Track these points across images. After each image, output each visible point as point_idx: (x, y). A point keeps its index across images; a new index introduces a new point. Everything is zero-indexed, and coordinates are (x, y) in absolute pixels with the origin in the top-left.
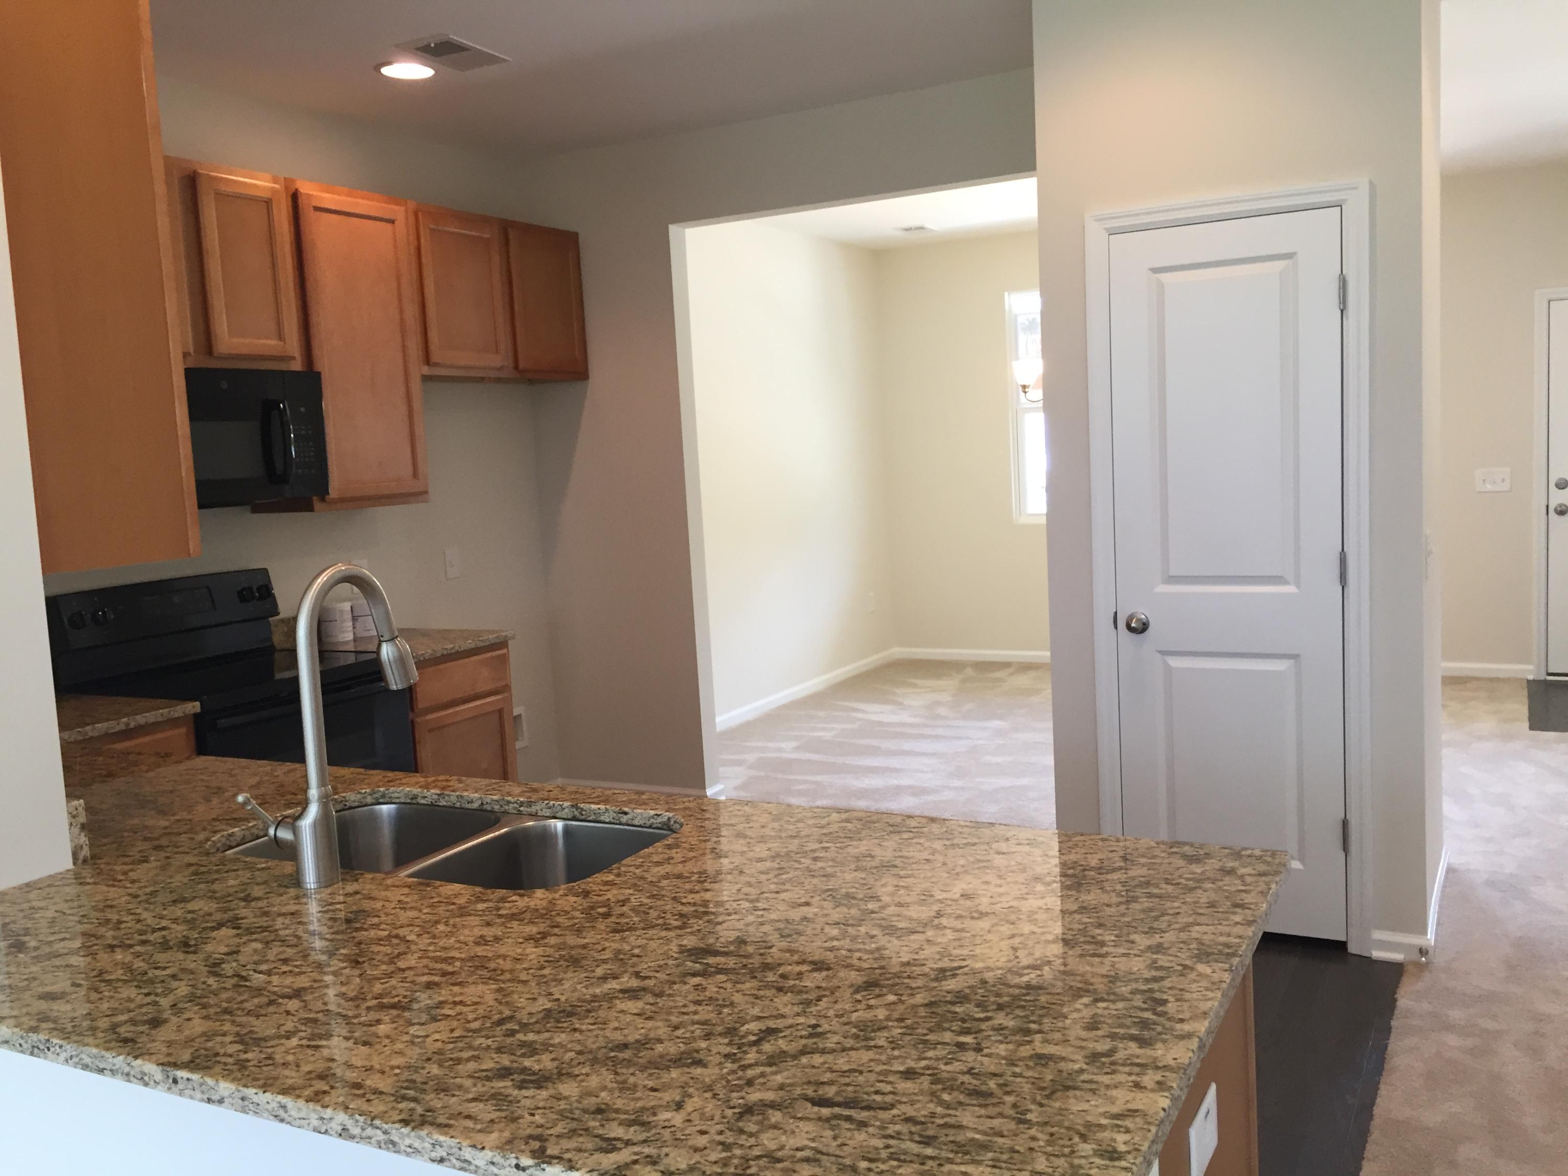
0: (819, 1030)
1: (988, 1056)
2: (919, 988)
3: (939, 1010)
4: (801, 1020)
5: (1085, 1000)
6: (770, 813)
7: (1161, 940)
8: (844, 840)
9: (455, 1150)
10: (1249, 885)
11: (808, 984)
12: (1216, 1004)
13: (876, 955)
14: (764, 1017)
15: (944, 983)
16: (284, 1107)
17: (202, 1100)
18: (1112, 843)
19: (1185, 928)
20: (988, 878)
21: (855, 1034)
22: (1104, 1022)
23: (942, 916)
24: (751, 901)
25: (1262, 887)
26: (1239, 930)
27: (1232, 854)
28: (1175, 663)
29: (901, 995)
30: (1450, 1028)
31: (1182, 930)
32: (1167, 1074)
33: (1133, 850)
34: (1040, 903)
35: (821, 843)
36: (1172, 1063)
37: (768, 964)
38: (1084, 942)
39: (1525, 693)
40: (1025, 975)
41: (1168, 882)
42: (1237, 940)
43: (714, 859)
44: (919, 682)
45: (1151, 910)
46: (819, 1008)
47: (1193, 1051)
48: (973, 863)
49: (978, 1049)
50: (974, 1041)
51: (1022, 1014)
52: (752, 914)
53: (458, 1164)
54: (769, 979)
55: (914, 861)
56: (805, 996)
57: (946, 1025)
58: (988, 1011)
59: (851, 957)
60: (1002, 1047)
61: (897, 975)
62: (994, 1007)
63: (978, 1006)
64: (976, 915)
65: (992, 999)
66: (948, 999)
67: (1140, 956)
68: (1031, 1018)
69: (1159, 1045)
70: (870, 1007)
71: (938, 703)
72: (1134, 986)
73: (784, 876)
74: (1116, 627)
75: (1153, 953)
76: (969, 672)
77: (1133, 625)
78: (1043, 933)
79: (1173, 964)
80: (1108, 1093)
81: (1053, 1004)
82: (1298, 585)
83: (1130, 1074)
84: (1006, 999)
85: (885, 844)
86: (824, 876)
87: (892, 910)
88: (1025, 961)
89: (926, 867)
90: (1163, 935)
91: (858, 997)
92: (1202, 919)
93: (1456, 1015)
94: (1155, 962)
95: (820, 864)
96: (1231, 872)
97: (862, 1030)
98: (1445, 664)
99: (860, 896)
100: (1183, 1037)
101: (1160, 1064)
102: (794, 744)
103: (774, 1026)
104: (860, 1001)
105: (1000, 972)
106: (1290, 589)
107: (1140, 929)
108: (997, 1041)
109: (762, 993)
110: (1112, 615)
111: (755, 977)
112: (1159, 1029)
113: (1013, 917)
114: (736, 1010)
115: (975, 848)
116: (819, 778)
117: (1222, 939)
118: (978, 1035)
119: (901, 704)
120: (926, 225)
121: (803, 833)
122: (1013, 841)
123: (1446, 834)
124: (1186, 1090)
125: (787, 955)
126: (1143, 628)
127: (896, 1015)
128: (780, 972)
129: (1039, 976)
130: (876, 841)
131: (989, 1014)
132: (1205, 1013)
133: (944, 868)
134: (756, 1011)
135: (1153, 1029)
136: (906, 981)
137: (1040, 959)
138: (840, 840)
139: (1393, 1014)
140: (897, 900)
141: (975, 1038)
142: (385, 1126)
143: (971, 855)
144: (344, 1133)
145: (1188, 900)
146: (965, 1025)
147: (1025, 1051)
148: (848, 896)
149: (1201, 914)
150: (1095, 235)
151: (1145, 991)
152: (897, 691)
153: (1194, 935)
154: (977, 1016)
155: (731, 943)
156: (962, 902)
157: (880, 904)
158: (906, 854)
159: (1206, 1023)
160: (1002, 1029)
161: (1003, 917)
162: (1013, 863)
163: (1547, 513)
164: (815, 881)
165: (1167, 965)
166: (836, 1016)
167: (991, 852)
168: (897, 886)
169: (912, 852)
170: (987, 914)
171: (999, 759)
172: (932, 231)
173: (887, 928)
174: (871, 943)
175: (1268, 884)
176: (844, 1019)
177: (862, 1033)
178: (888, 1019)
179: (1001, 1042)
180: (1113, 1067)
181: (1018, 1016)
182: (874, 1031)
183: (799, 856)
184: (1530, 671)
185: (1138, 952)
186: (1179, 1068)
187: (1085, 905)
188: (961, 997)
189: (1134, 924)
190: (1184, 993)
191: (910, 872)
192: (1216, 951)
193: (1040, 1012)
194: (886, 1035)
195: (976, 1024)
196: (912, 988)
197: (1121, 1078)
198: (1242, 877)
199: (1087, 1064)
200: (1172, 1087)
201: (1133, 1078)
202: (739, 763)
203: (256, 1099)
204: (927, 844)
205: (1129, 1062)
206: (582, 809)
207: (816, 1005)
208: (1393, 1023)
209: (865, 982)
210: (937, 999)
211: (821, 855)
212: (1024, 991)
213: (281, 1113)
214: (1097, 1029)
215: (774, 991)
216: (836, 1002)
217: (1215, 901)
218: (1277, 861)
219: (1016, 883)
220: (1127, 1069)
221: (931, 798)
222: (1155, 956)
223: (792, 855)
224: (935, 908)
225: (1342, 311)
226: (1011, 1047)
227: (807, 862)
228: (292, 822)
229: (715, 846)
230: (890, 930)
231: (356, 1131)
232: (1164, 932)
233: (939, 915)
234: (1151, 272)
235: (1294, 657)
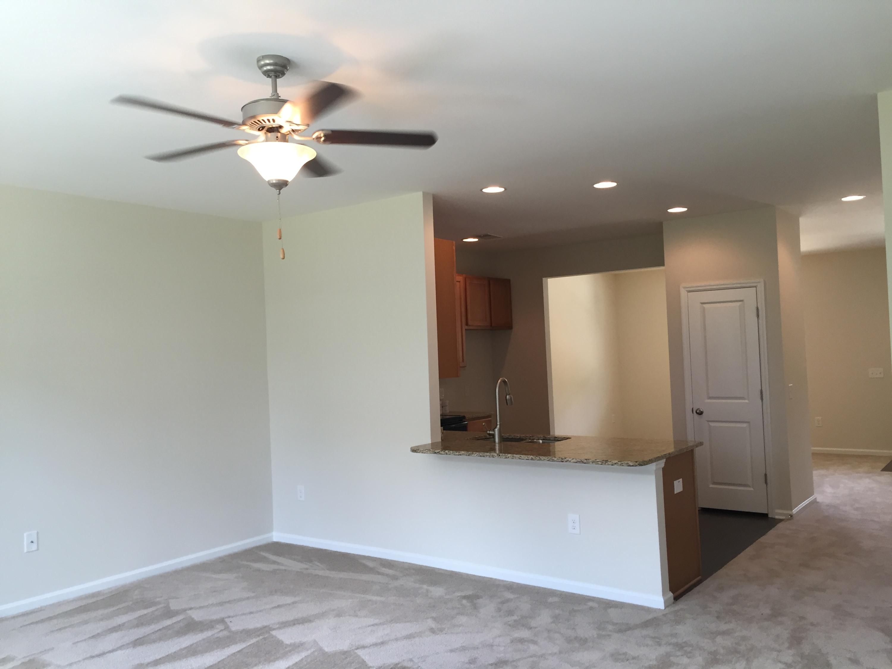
9: (551, 458)
16: (521, 456)
17: (505, 458)
28: (712, 424)
53: (552, 460)
74: (693, 413)
77: (698, 412)
82: (749, 400)
93: (793, 527)
106: (747, 401)
110: (692, 409)
126: (701, 413)
142: (539, 457)
144: (532, 459)
150: (683, 292)
203: (516, 456)
206: (546, 437)
213: (520, 457)
225: (758, 318)
228: (494, 430)
231: (534, 458)
234: (700, 304)
235: (749, 422)
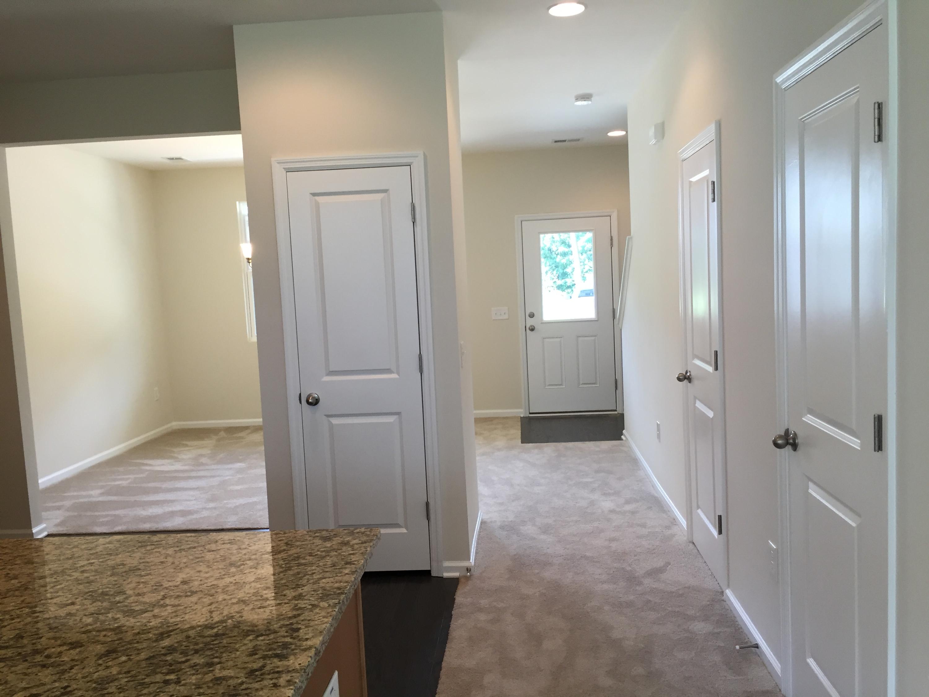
0: (69, 689)
1: (184, 685)
2: (144, 648)
3: (155, 661)
4: (57, 684)
5: (251, 637)
6: (54, 544)
7: (301, 591)
8: (106, 556)
10: (356, 550)
11: (66, 659)
12: (328, 625)
13: (117, 631)
14: (28, 688)
15: (161, 642)
18: (281, 535)
19: (316, 582)
20: (199, 569)
21: (95, 687)
22: (261, 649)
23: (166, 598)
24: (31, 608)
25: (363, 550)
26: (346, 578)
27: (349, 533)
28: (335, 421)
29: (131, 655)
30: (480, 610)
31: (314, 583)
32: (293, 674)
33: (293, 538)
34: (232, 579)
35: (89, 560)
36: (298, 667)
37: (37, 649)
38: (256, 601)
39: (519, 424)
40: (215, 627)
41: (311, 555)
42: (345, 584)
43: (7, 581)
44: (189, 443)
45: (298, 573)
46: (70, 674)
47: (311, 657)
48: (192, 560)
49: (178, 682)
50: (176, 677)
51: (210, 654)
52: (30, 616)
54: (36, 661)
55: (153, 564)
56: (61, 668)
57: (158, 670)
58: (188, 656)
59: (99, 636)
60: (194, 677)
61: (130, 643)
62: (193, 652)
63: (181, 654)
64: (189, 594)
65: (191, 647)
66: (162, 652)
67: (288, 603)
68: (215, 655)
69: (292, 657)
70: (107, 667)
71: (202, 456)
72: (282, 622)
73: (59, 587)
74: (301, 402)
75: (296, 600)
76: (222, 434)
77: (310, 401)
78: (231, 599)
79: (307, 605)
80: (257, 694)
81: (230, 643)
82: (398, 373)
83: (271, 679)
84: (201, 645)
85: (134, 555)
86: (88, 583)
87: (131, 599)
88: (216, 619)
89: (160, 567)
90: (303, 588)
91: (100, 662)
92: (327, 575)
93: (484, 602)
94: (296, 605)
95: (86, 575)
96: (346, 544)
97: (100, 684)
98: (475, 412)
99: (112, 593)
100: (305, 650)
101: (290, 669)
102: (98, 492)
103: (36, 692)
104: (100, 665)
105: (200, 628)
106: (394, 376)
107: (290, 586)
108: (190, 675)
109: (30, 671)
110: (299, 395)
111: (27, 660)
112: (293, 647)
113: (213, 591)
114: (8, 686)
115: (194, 550)
116: (117, 512)
117: (336, 585)
118: (179, 673)
119: (177, 458)
120: (183, 157)
121: (77, 555)
122: (220, 542)
123: (480, 504)
124: (305, 682)
125: (53, 641)
126: (316, 402)
127: (125, 669)
128: (46, 654)
129: (224, 627)
130: (128, 554)
131: (189, 658)
132: (321, 632)
133: (173, 566)
134: (24, 685)
135: (289, 648)
136: (136, 645)
137: (227, 615)
138: (103, 556)
139: (453, 607)
140: (137, 591)
141: (177, 675)
143: (192, 555)
145: (321, 564)
146: (171, 668)
147: (209, 677)
148: (104, 594)
149: (327, 572)
150: (278, 172)
151: (288, 625)
152: (175, 450)
153: (322, 585)
154: (180, 660)
155: (12, 639)
156: (181, 586)
157: (124, 596)
158: (148, 560)
159: (321, 638)
160: (196, 666)
161: (206, 592)
162: (218, 556)
163: (526, 331)
164: (81, 587)
165: (304, 606)
166: (83, 678)
167: (205, 551)
168: (139, 582)
169: (154, 559)
170: (196, 592)
171: (238, 487)
172: (186, 161)
173: (127, 611)
174: (115, 623)
175: (366, 548)
176: (89, 679)
177: (99, 686)
178: (119, 673)
179: (193, 674)
180: (262, 677)
181: (207, 656)
182: (108, 683)
183: (71, 571)
184: (522, 412)
185: (286, 601)
186: (301, 669)
187: (260, 576)
188: (171, 650)
189: (287, 584)
190: (310, 622)
191: (148, 572)
192: (332, 593)
193: (222, 650)
194: (117, 684)
195: (179, 665)
196: (138, 650)
197: (265, 682)
198: (352, 546)
199: (246, 678)
200: (296, 682)
201: (274, 681)
202: (59, 508)
204: (164, 552)
205: (272, 671)
207: (69, 672)
208: (453, 612)
209: (107, 651)
210: (156, 653)
211: (88, 569)
212: (213, 638)
214: (256, 654)
215: (39, 668)
216: (83, 668)
217: (336, 562)
218: (372, 534)
219: (218, 569)
220: (270, 677)
221: (195, 516)
222: (296, 602)
223: (67, 571)
224: (162, 593)
225: (414, 223)
226: (199, 676)
227: (76, 575)
229: (9, 572)
230: (130, 613)
232: (304, 586)
233: (164, 597)
234: (311, 195)
235: (398, 414)
